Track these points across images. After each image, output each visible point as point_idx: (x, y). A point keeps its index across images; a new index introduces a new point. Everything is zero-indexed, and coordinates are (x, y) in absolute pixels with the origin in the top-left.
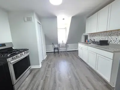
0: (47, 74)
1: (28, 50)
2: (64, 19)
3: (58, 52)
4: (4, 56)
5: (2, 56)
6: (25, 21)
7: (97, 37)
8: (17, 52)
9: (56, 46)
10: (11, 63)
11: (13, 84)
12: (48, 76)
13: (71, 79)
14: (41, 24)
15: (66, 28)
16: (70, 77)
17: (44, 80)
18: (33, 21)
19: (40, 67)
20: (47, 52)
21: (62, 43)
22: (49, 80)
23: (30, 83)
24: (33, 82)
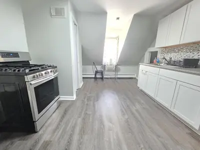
0: (86, 110)
1: (56, 67)
2: (118, 18)
3: (102, 78)
4: (19, 71)
5: (17, 71)
6: (51, 15)
7: (176, 54)
8: (40, 68)
9: (99, 68)
10: (31, 84)
11: (34, 120)
12: (89, 112)
13: (129, 120)
14: (77, 24)
15: (118, 37)
16: (126, 117)
17: (84, 119)
18: (66, 16)
19: (74, 99)
20: (83, 78)
21: (109, 64)
22: (91, 119)
23: (61, 121)
24: (65, 120)
